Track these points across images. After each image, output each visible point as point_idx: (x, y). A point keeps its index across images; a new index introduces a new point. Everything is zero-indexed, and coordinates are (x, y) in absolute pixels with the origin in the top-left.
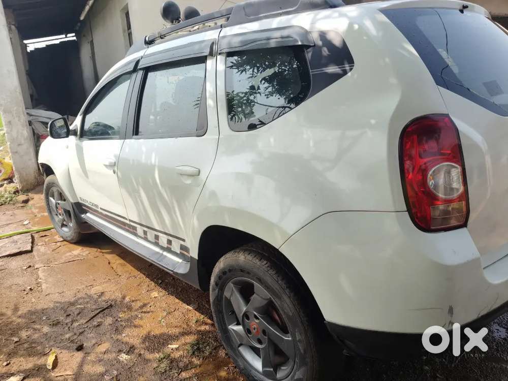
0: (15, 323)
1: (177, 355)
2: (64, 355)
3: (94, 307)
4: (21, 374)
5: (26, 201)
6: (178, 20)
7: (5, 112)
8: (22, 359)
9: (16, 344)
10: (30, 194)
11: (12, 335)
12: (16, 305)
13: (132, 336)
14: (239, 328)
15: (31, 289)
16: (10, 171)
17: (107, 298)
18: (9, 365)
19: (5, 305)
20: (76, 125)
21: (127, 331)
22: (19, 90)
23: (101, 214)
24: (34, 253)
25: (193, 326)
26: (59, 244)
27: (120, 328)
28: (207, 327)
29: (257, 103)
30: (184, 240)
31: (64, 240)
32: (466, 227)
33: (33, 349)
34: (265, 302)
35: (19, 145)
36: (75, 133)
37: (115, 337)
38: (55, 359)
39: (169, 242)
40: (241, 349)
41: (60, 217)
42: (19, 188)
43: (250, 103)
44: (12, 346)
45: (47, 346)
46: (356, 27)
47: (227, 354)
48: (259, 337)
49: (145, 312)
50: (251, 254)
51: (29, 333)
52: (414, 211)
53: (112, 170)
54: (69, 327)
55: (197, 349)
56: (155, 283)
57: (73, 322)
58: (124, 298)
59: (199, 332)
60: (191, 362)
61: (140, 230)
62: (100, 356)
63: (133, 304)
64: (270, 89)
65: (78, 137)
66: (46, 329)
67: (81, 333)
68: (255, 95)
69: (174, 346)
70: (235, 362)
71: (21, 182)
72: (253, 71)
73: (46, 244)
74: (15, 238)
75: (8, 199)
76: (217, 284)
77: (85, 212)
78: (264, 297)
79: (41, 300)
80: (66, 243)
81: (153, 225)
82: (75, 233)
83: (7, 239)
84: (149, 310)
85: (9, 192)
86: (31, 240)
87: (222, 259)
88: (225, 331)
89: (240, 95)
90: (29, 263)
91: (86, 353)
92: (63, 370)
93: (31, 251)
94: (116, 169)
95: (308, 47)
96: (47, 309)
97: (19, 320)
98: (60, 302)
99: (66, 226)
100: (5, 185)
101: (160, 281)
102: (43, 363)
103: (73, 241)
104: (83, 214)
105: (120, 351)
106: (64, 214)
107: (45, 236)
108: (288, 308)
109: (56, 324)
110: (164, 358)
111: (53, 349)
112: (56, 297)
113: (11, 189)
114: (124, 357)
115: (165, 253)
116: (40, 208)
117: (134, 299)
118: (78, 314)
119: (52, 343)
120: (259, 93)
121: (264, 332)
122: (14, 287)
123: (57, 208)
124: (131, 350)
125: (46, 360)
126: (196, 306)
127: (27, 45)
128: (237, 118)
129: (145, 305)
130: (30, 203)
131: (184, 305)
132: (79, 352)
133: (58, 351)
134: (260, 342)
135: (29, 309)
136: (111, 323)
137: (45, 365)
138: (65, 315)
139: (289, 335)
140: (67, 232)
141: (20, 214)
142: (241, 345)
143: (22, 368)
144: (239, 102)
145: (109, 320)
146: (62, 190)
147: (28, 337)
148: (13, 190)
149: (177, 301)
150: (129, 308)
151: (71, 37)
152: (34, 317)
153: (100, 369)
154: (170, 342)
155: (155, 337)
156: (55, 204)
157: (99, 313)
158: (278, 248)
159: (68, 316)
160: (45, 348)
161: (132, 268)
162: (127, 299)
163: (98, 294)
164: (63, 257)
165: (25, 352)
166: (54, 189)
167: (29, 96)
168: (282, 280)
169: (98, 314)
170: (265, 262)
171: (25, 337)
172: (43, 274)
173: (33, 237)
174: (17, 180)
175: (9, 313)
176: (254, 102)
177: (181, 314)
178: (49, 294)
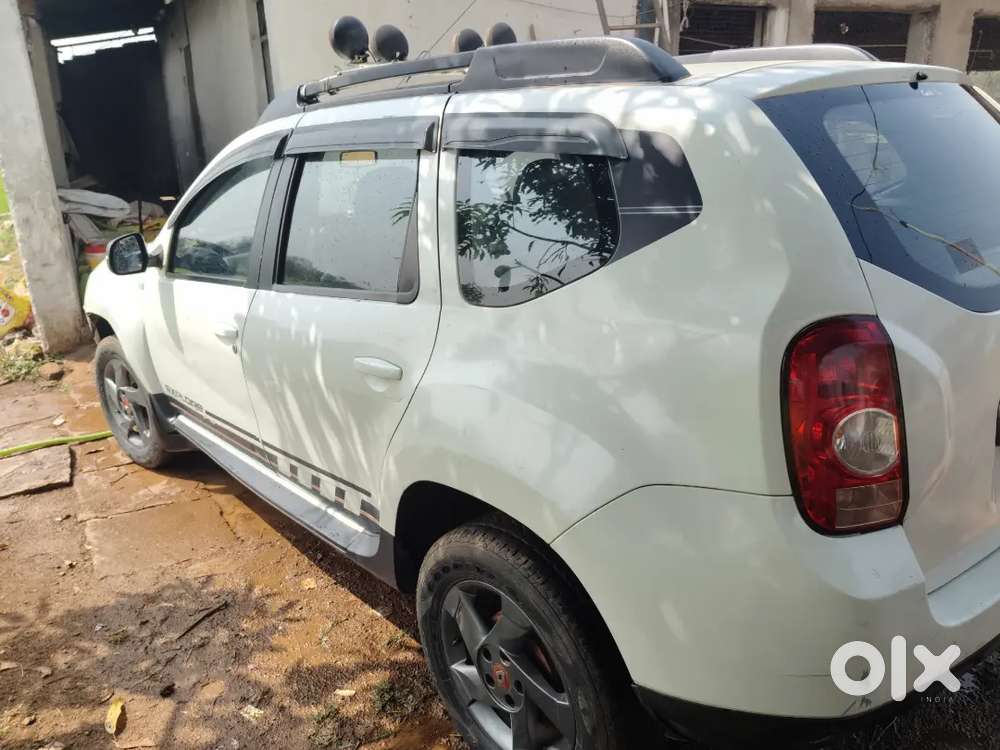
0: (44, 637)
1: (351, 710)
2: (139, 705)
3: (193, 606)
4: (56, 744)
5: (58, 376)
6: (362, 53)
7: (18, 200)
8: (58, 711)
9: (47, 681)
10: (65, 361)
11: (39, 662)
12: (43, 599)
13: (267, 670)
14: (470, 671)
15: (71, 566)
16: (26, 313)
17: (219, 589)
18: (35, 724)
19: (22, 598)
20: (160, 247)
21: (258, 658)
22: (45, 156)
23: (207, 421)
24: (76, 487)
25: (383, 651)
26: (123, 470)
27: (244, 652)
28: (410, 656)
29: (513, 228)
30: (369, 494)
31: (134, 462)
32: (902, 524)
33: (78, 692)
34: (522, 632)
35: (45, 265)
36: (157, 261)
37: (234, 670)
38: (121, 715)
39: (340, 493)
40: (475, 709)
41: (126, 417)
42: (45, 348)
43: (500, 227)
44: (38, 686)
45: (106, 685)
46: (711, 130)
47: (446, 713)
48: (509, 692)
49: (291, 620)
50: (497, 541)
51: (69, 658)
52: (806, 495)
53: (231, 347)
54: (146, 648)
55: (389, 699)
56: (311, 558)
57: (154, 635)
58: (250, 589)
59: (393, 665)
60: (378, 727)
61: (283, 463)
62: (206, 708)
63: (268, 602)
64: (539, 204)
65: (164, 269)
66: (102, 650)
67: (170, 661)
68: (511, 212)
69: (347, 692)
70: (463, 730)
71: (48, 337)
72: (510, 168)
73: (99, 470)
74: (39, 454)
75: (24, 371)
76: (430, 587)
77: (175, 413)
78: (519, 623)
79: (91, 588)
80: (136, 467)
81: (308, 456)
82: (155, 450)
83: (22, 457)
84: (297, 615)
85: (25, 356)
86: (69, 460)
87: (441, 542)
88: (445, 674)
89: (483, 208)
90: (65, 508)
91: (179, 703)
92: (135, 736)
93: (70, 484)
94: (238, 344)
95: (616, 160)
96: (102, 608)
97: (51, 631)
98: (129, 596)
99: (137, 434)
100: (16, 341)
101: (320, 556)
102: (98, 721)
103: (153, 466)
104: (172, 417)
105: (244, 700)
106: (134, 413)
107: (96, 452)
108: (564, 652)
109: (122, 640)
110: (328, 716)
111: (116, 691)
112: (121, 584)
113: (27, 351)
114: (251, 712)
115: (331, 511)
116: (85, 391)
117: (269, 591)
118: (163, 621)
119: (114, 680)
120: (518, 209)
121: (518, 685)
122: (38, 560)
123: (120, 399)
124: (265, 698)
125: (104, 715)
126: (389, 610)
127: (59, 49)
128: (473, 251)
129: (291, 605)
130: (66, 380)
131: (366, 606)
132: (167, 701)
133: (126, 696)
134: (510, 701)
135: (67, 607)
136: (226, 640)
137: (103, 725)
138: (139, 622)
139: (565, 695)
140: (139, 448)
141: (48, 403)
142: (473, 701)
143: (59, 731)
144: (479, 223)
145: (223, 635)
146: (129, 367)
147: (69, 667)
148: (33, 352)
149: (352, 597)
150: (261, 610)
151: (146, 35)
152: (80, 624)
153: (206, 736)
154: (339, 684)
155: (310, 671)
156: (116, 391)
157: (203, 619)
158: (548, 542)
159: (143, 623)
160: (101, 689)
161: (266, 525)
162: (257, 591)
163: (201, 580)
164: (133, 497)
165: (64, 697)
166: (116, 364)
167: (64, 157)
168: (555, 596)
169: (200, 621)
170: (524, 559)
171: (64, 667)
172: (93, 534)
173: (72, 454)
174: (40, 334)
175: (31, 614)
176: (508, 225)
177: (359, 625)
178: (106, 577)
